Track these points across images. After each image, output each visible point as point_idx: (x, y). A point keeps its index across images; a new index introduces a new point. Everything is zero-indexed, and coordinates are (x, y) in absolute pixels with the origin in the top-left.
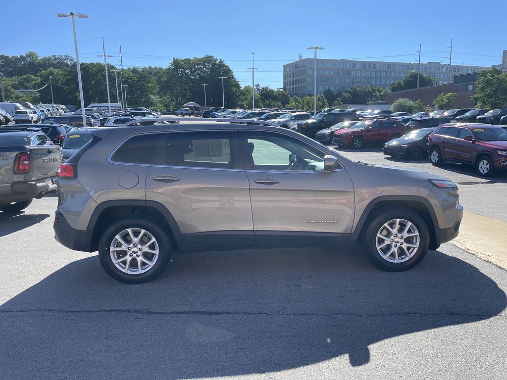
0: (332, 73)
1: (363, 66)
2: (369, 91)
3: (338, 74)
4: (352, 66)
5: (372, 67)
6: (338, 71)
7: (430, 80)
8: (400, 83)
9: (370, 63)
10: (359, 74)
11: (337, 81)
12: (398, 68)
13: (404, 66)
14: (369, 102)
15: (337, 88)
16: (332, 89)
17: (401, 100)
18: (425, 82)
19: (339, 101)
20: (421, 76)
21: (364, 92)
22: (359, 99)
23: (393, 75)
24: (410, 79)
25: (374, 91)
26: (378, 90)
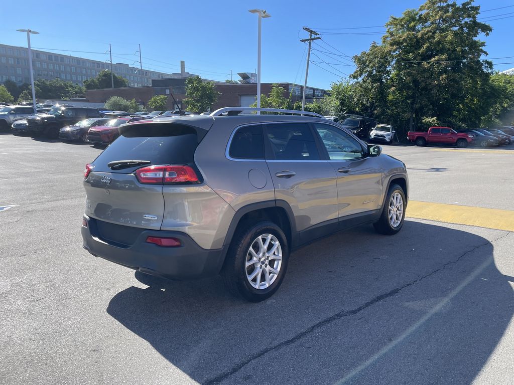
0: (11, 62)
1: (49, 58)
2: (61, 86)
3: (18, 62)
4: (35, 56)
5: (59, 60)
6: (18, 59)
7: (123, 81)
8: (93, 80)
9: (56, 56)
10: (45, 66)
11: (19, 71)
12: (88, 65)
13: (95, 63)
14: (63, 98)
15: (19, 79)
16: (13, 79)
17: (114, 99)
18: (119, 83)
19: (26, 94)
20: (114, 76)
21: (55, 86)
22: (50, 94)
23: (84, 71)
24: (104, 78)
25: (67, 86)
26: (71, 86)
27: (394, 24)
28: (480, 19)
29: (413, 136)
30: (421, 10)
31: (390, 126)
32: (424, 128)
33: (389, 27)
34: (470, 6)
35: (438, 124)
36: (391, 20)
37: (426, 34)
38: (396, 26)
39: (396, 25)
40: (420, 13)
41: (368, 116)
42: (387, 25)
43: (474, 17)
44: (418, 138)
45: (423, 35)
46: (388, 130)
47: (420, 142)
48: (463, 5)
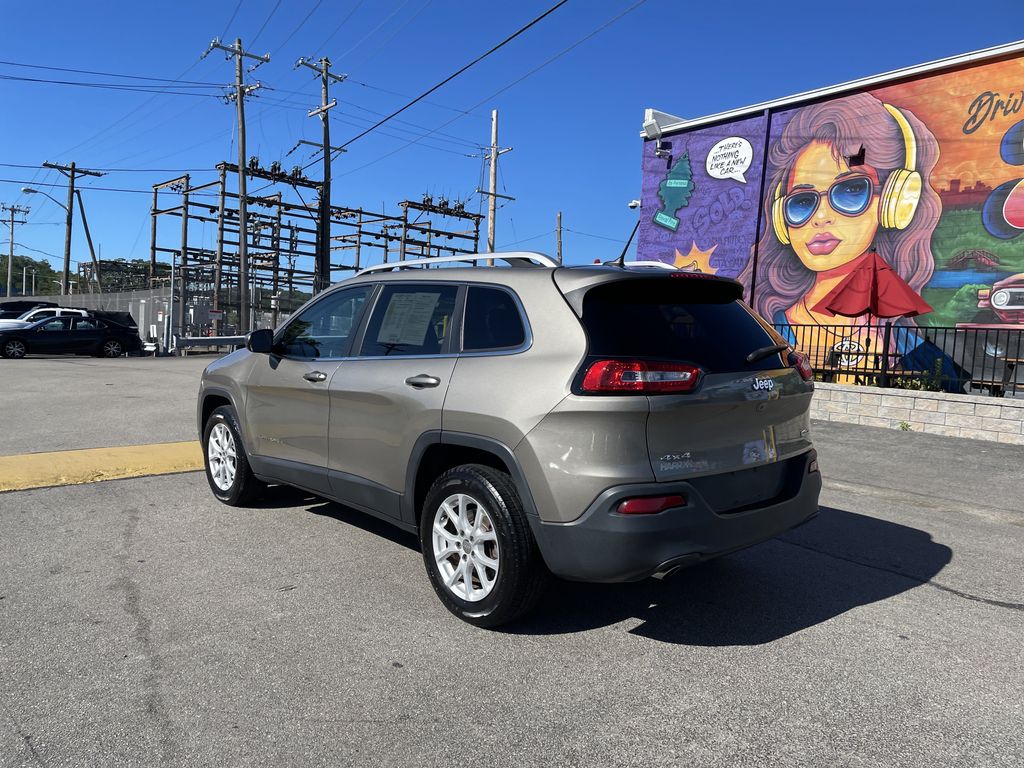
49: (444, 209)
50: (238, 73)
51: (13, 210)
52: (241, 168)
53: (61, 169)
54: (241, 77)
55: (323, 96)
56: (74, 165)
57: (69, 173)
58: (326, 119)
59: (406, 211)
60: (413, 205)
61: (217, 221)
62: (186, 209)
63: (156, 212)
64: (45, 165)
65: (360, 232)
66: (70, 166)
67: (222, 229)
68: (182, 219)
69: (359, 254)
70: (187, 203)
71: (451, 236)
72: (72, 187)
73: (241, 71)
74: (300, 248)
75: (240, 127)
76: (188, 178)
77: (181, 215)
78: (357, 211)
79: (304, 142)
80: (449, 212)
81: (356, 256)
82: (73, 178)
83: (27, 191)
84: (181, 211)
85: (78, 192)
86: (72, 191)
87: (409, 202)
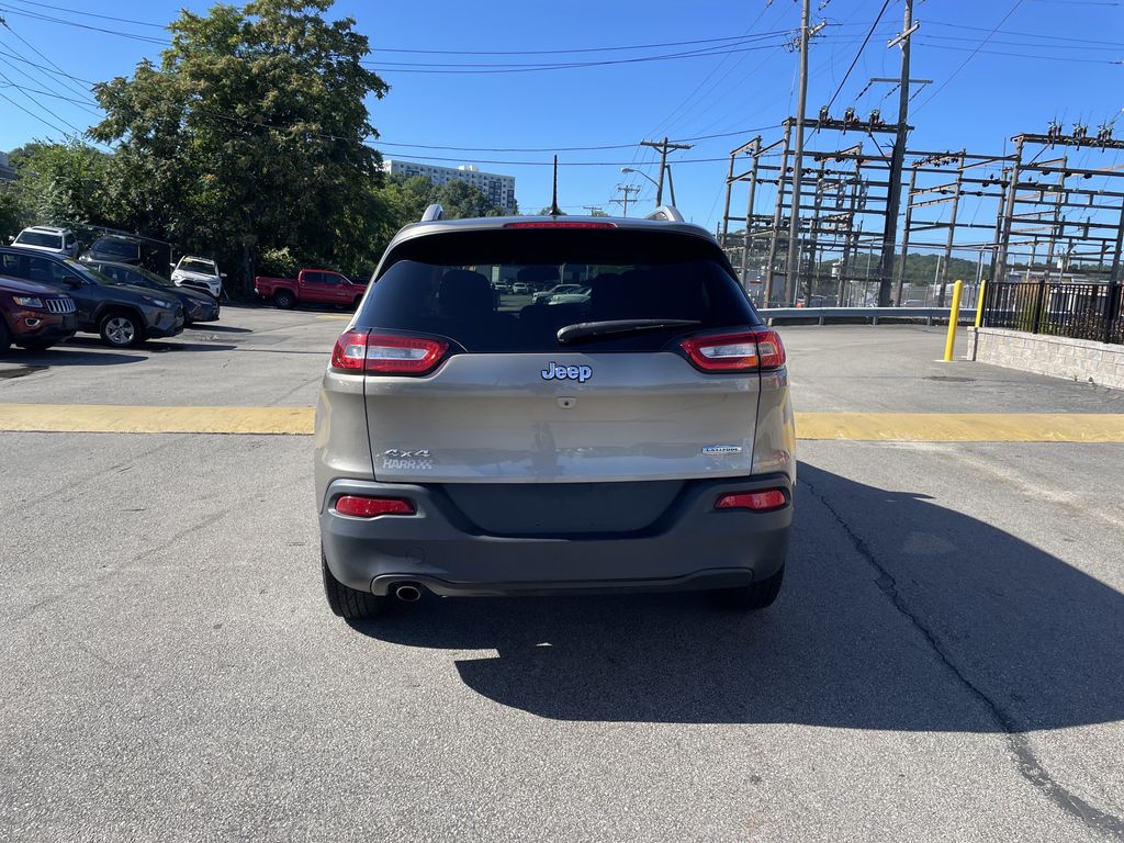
27: (191, 29)
28: (366, 63)
29: (268, 288)
30: (249, 11)
31: (212, 263)
32: (273, 269)
33: (178, 33)
34: (348, 31)
35: (294, 263)
36: (180, 18)
37: (268, 71)
38: (195, 34)
39: (195, 32)
40: (247, 18)
41: (147, 234)
42: (174, 28)
43: (356, 58)
44: (279, 291)
45: (264, 70)
46: (210, 270)
47: (284, 300)
48: (336, 24)
49: (1081, 140)
50: (804, 14)
51: (627, 190)
52: (799, 122)
53: (655, 145)
54: (807, 19)
55: (906, 19)
56: (666, 141)
57: (662, 149)
58: (906, 48)
59: (1021, 148)
60: (1031, 138)
61: (777, 182)
62: (755, 174)
63: (732, 179)
64: (642, 144)
65: (961, 180)
66: (663, 142)
67: (782, 192)
68: (750, 183)
69: (956, 207)
70: (756, 167)
71: (1088, 175)
72: (664, 162)
73: (808, 12)
74: (869, 205)
75: (802, 75)
76: (759, 140)
77: (749, 180)
78: (957, 155)
79: (875, 80)
80: (1086, 142)
81: (952, 210)
82: (665, 153)
83: (626, 171)
84: (750, 176)
85: (668, 167)
86: (664, 167)
87: (1025, 135)
